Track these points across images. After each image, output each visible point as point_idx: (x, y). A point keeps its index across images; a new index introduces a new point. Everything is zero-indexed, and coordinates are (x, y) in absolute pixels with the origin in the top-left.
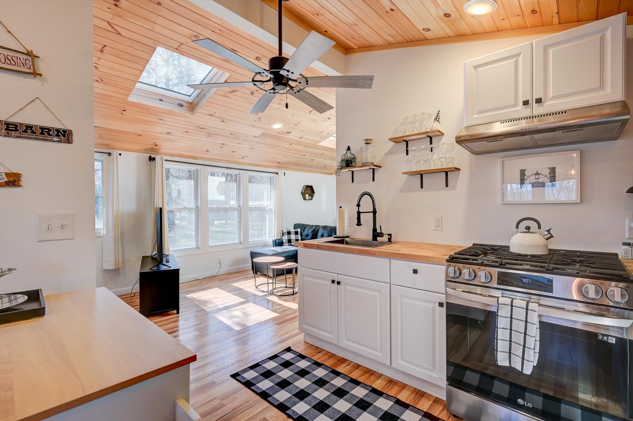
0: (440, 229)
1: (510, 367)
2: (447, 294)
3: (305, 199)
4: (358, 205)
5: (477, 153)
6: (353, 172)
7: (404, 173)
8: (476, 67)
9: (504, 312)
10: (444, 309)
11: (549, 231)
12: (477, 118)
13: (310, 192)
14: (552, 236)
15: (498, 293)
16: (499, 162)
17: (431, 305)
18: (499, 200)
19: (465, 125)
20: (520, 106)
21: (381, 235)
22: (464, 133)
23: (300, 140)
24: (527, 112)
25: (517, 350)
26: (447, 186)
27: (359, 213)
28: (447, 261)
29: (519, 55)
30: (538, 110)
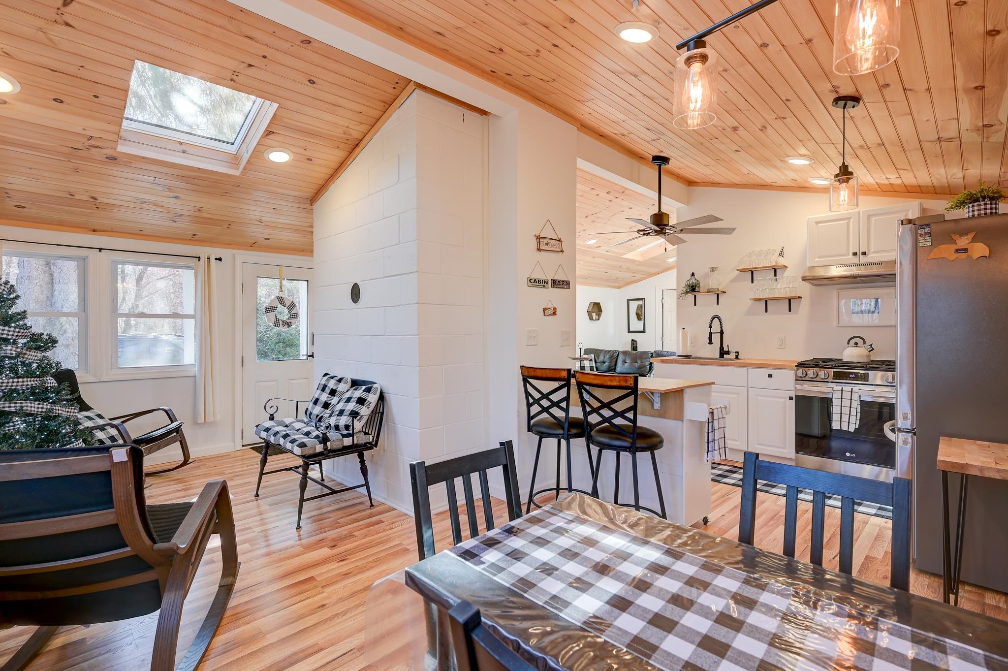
0: (783, 347)
1: (841, 429)
2: (796, 389)
3: (591, 319)
4: (710, 327)
5: (816, 285)
6: (695, 296)
7: (750, 300)
8: (817, 223)
9: (837, 395)
10: (793, 402)
11: (871, 345)
12: (817, 261)
13: (596, 310)
14: (873, 349)
15: (833, 385)
16: (835, 293)
17: (783, 400)
18: (835, 323)
19: (808, 265)
20: (851, 256)
21: (728, 353)
22: (807, 274)
23: (607, 253)
24: (855, 260)
25: (845, 418)
26: (790, 310)
27: (711, 334)
28: (796, 366)
29: (849, 218)
30: (863, 260)
